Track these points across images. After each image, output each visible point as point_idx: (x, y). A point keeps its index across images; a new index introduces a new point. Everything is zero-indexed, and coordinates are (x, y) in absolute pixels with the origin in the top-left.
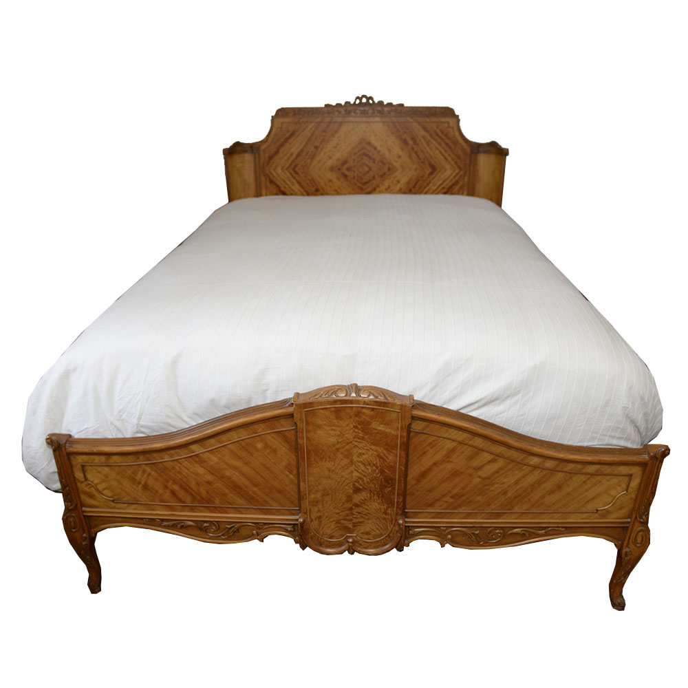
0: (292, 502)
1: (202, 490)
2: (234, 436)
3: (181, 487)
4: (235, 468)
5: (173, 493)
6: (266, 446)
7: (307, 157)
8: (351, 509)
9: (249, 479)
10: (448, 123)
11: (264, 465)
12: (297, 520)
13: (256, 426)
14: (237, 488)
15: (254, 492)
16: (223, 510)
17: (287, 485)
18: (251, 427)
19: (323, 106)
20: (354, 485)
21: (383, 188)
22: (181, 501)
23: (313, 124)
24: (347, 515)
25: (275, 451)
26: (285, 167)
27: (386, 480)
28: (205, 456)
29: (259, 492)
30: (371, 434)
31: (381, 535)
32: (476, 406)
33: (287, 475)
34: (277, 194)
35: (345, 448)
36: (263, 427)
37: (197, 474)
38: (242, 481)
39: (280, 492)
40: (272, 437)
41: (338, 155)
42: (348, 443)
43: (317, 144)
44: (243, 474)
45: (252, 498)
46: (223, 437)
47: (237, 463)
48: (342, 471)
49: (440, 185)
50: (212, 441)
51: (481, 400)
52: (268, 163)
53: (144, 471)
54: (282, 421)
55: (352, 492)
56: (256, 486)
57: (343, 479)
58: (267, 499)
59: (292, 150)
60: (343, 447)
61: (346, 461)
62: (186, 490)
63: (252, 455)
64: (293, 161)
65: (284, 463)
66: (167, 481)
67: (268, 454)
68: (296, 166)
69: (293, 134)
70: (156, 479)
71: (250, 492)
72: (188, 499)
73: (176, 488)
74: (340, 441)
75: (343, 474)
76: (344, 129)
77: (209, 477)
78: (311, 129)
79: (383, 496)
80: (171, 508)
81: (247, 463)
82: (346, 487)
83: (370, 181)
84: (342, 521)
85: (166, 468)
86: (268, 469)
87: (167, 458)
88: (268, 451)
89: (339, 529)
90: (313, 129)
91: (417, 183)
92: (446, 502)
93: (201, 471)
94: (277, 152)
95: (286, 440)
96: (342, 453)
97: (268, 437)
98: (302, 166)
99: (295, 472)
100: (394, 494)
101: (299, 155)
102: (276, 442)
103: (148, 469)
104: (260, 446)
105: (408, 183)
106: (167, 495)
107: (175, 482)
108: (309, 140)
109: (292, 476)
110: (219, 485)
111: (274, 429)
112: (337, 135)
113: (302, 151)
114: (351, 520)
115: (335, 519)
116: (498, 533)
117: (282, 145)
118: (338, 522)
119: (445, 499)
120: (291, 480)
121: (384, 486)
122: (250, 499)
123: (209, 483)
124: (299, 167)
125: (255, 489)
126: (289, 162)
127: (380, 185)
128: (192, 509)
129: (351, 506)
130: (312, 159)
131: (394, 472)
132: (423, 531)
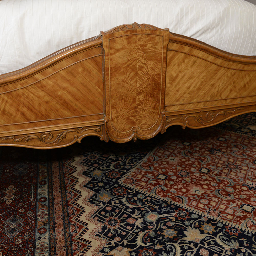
0: (100, 109)
1: (43, 109)
2: (64, 64)
3: (28, 108)
4: (64, 89)
5: (23, 114)
6: (85, 69)
8: (136, 108)
9: (73, 96)
11: (83, 84)
12: (103, 121)
13: (78, 55)
14: (65, 104)
15: (76, 105)
16: (55, 122)
17: (96, 97)
18: (75, 56)
20: (137, 90)
22: (28, 119)
24: (133, 113)
25: (90, 73)
27: (155, 85)
28: (44, 82)
29: (79, 105)
30: (147, 52)
31: (152, 124)
32: (199, 34)
33: (97, 90)
35: (133, 64)
36: (82, 56)
37: (39, 97)
38: (68, 98)
39: (92, 103)
40: (88, 62)
42: (134, 61)
44: (69, 93)
45: (75, 110)
46: (57, 66)
47: (65, 85)
48: (131, 81)
50: (50, 70)
51: (201, 29)
53: (3, 99)
54: (94, 50)
55: (136, 95)
56: (77, 100)
57: (131, 87)
58: (84, 109)
60: (131, 64)
61: (133, 74)
62: (31, 110)
63: (75, 77)
65: (95, 81)
66: (19, 105)
67: (86, 75)
70: (11, 105)
71: (74, 105)
72: (33, 117)
73: (25, 110)
74: (130, 59)
75: (131, 83)
77: (47, 98)
79: (153, 96)
80: (21, 126)
81: (72, 84)
82: (133, 92)
84: (131, 118)
85: (18, 95)
86: (85, 86)
87: (19, 87)
88: (85, 73)
89: (129, 124)
92: (186, 97)
93: (41, 94)
95: (97, 64)
96: (131, 68)
97: (86, 62)
99: (101, 87)
100: (160, 93)
102: (90, 66)
103: (6, 98)
104: (80, 70)
106: (19, 117)
107: (24, 105)
109: (100, 90)
110: (54, 103)
111: (89, 56)
114: (136, 116)
115: (126, 117)
116: (212, 115)
118: (128, 119)
119: (185, 95)
120: (99, 93)
121: (154, 89)
122: (74, 110)
123: (47, 102)
125: (77, 103)
128: (35, 125)
129: (135, 105)
131: (159, 78)
132: (174, 119)
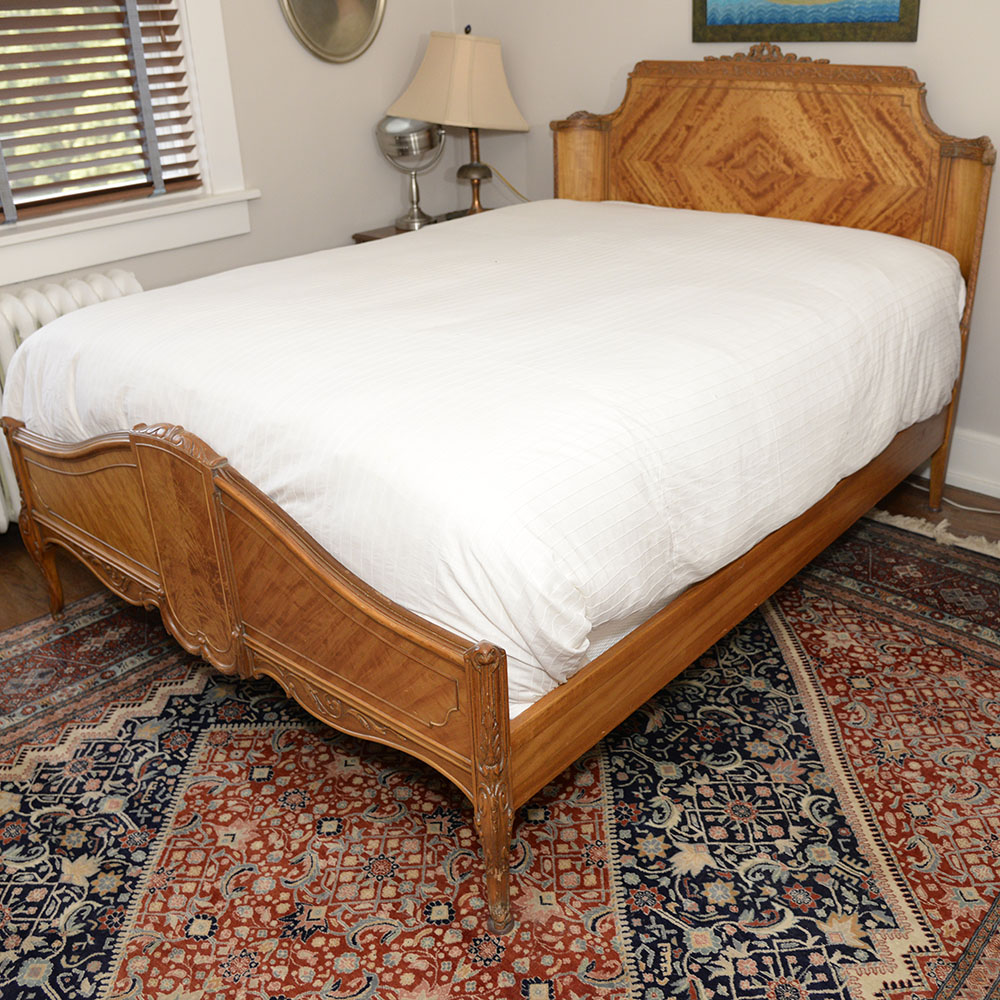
7: (676, 143)
10: (902, 97)
19: (702, 60)
21: (786, 207)
23: (686, 89)
26: (645, 156)
34: (631, 200)
41: (719, 144)
43: (689, 123)
49: (883, 212)
52: (622, 148)
59: (654, 131)
64: (656, 147)
68: (658, 157)
69: (657, 105)
76: (732, 99)
78: (682, 97)
83: (766, 191)
90: (686, 97)
91: (841, 205)
94: (634, 132)
98: (667, 157)
101: (664, 138)
105: (828, 203)
108: (679, 115)
112: (719, 110)
113: (667, 133)
117: (640, 122)
124: (662, 158)
126: (650, 150)
127: (782, 202)
130: (682, 147)
